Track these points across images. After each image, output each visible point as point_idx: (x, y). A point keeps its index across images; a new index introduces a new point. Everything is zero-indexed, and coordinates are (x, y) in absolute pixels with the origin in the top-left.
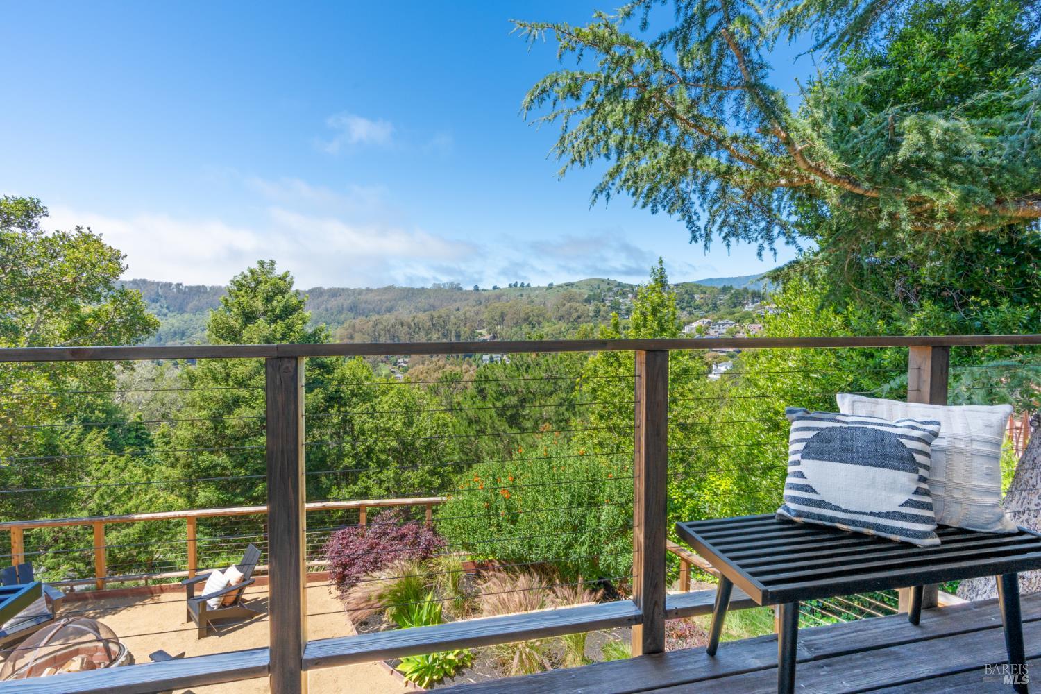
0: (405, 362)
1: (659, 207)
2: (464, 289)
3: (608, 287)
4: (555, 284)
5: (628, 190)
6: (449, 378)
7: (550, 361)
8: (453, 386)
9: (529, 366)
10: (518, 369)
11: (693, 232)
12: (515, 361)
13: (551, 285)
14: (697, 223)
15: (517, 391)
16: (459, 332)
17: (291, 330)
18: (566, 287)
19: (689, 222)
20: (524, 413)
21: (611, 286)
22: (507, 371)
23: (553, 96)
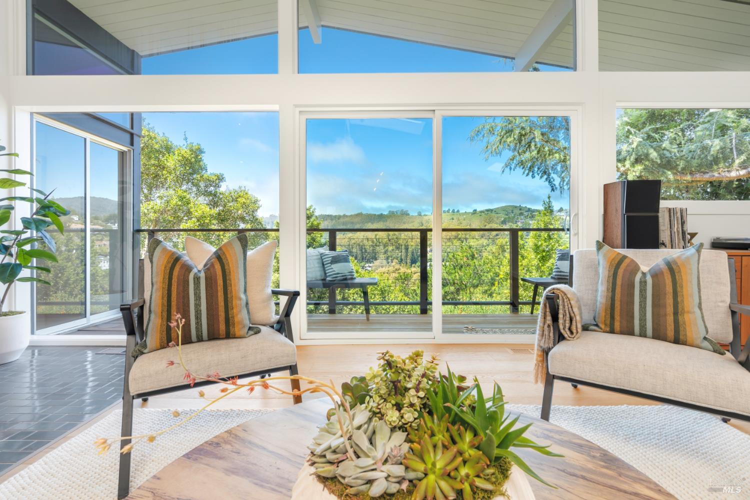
0: (369, 267)
1: (536, 174)
2: (411, 215)
3: (520, 212)
4: (478, 210)
5: (520, 167)
6: (403, 277)
7: (477, 263)
8: (406, 282)
9: (462, 267)
10: (455, 269)
11: (552, 187)
12: (452, 263)
13: (475, 210)
14: (554, 183)
15: (454, 283)
16: (408, 245)
17: (314, 241)
18: (487, 212)
19: (549, 182)
20: (458, 298)
21: (522, 211)
22: (447, 269)
23: (482, 134)
